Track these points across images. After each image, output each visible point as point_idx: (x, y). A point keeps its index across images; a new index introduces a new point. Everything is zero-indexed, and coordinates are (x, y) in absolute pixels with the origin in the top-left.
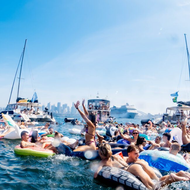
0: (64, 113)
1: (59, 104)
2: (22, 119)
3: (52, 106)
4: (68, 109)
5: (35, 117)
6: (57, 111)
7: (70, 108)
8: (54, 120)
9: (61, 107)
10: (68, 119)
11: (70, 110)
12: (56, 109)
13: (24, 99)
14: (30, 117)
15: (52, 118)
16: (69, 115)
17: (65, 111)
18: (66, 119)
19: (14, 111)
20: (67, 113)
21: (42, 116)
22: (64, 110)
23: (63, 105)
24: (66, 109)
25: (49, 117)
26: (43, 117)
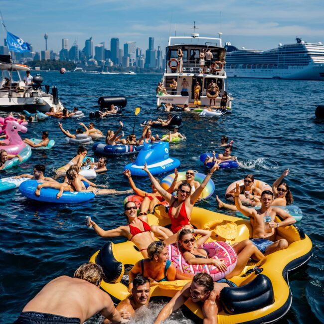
0: (128, 65)
1: (114, 42)
3: (98, 49)
4: (137, 56)
6: (110, 60)
7: (144, 53)
9: (120, 50)
10: (105, 99)
11: (143, 59)
12: (108, 54)
16: (141, 69)
17: (130, 60)
18: (101, 99)
20: (135, 64)
22: (128, 58)
23: (126, 46)
24: (133, 57)
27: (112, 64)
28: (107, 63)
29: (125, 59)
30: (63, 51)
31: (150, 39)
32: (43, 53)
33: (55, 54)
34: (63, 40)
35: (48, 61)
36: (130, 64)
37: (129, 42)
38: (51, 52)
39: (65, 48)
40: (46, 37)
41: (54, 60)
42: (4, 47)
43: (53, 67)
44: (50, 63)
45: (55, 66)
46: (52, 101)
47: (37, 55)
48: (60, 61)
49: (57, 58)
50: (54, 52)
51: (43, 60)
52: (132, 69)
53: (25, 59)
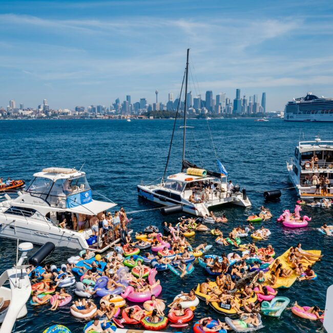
0: (220, 112)
1: (209, 94)
3: (195, 99)
4: (227, 104)
6: (205, 109)
7: (232, 101)
8: (247, 203)
9: (213, 100)
11: (232, 107)
12: (204, 104)
15: (244, 198)
16: (229, 115)
17: (221, 108)
18: (266, 194)
19: (182, 195)
20: (224, 111)
22: (220, 106)
23: (218, 97)
24: (224, 105)
25: (239, 197)
27: (207, 111)
28: (203, 111)
29: (217, 107)
30: (170, 103)
31: (237, 90)
32: (154, 105)
33: (163, 106)
34: (169, 95)
35: (159, 111)
36: (221, 111)
37: (220, 94)
38: (161, 104)
39: (171, 100)
40: (157, 93)
41: (164, 111)
42: (127, 101)
43: (163, 116)
44: (161, 113)
45: (164, 115)
46: (242, 198)
47: (150, 107)
48: (167, 111)
49: (165, 109)
50: (162, 104)
51: (156, 111)
52: (222, 115)
53: (141, 110)
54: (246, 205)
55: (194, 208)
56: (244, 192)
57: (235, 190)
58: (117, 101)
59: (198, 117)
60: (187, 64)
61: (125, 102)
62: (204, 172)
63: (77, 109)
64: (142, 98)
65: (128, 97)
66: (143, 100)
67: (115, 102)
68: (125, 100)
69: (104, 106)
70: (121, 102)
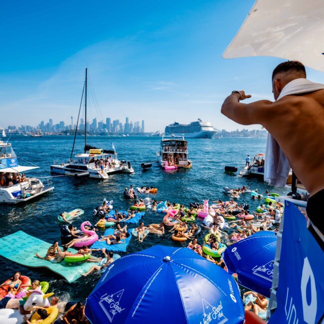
0: (116, 132)
1: (108, 120)
2: (100, 177)
3: (99, 123)
4: (120, 127)
5: (112, 170)
7: (123, 125)
8: (132, 170)
9: (111, 124)
11: (123, 128)
12: (105, 126)
13: (95, 148)
14: (108, 172)
15: (129, 168)
18: (143, 165)
19: (87, 166)
20: (119, 131)
21: (119, 168)
22: (116, 128)
23: (114, 122)
24: (118, 127)
25: (126, 167)
26: (121, 169)
27: (107, 131)
28: (105, 130)
29: (114, 128)
31: (127, 118)
32: (70, 126)
35: (74, 130)
38: (75, 126)
40: (72, 118)
41: (77, 130)
47: (67, 127)
48: (80, 130)
51: (71, 130)
52: (117, 133)
53: (60, 129)
54: (131, 171)
55: (98, 174)
56: (129, 163)
57: (123, 163)
58: (42, 123)
59: (101, 134)
60: (86, 78)
61: (48, 124)
62: (102, 151)
63: (9, 128)
64: (61, 121)
65: (51, 120)
66: (62, 123)
67: (40, 123)
68: (49, 122)
69: (32, 126)
70: (45, 124)
